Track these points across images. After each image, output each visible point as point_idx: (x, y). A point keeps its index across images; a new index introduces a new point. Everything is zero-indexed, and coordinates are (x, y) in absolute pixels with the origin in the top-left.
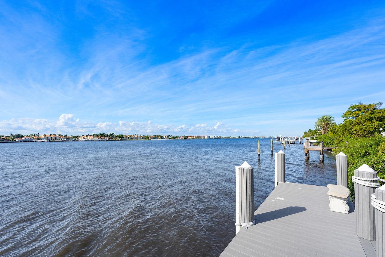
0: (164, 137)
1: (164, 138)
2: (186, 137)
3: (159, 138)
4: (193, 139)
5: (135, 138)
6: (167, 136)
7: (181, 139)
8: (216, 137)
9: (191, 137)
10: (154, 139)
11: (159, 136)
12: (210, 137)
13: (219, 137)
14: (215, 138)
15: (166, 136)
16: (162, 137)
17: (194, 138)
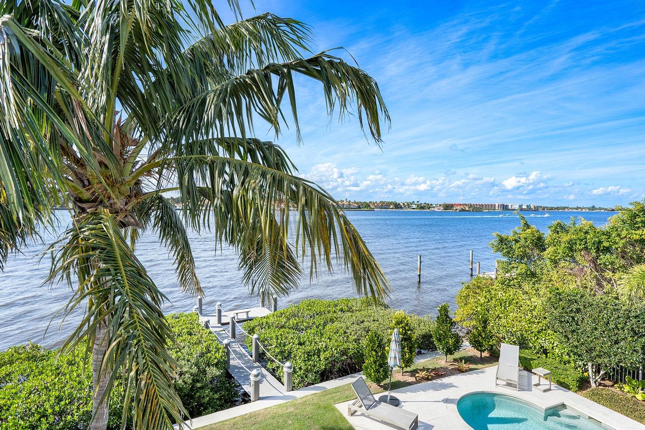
0: (401, 204)
1: (401, 208)
2: (448, 207)
3: (391, 207)
4: (463, 210)
5: (345, 207)
6: (408, 204)
7: (436, 210)
8: (524, 207)
9: (458, 208)
10: (382, 208)
11: (391, 203)
12: (510, 207)
13: (532, 207)
14: (522, 210)
15: (406, 204)
16: (397, 206)
17: (467, 209)
